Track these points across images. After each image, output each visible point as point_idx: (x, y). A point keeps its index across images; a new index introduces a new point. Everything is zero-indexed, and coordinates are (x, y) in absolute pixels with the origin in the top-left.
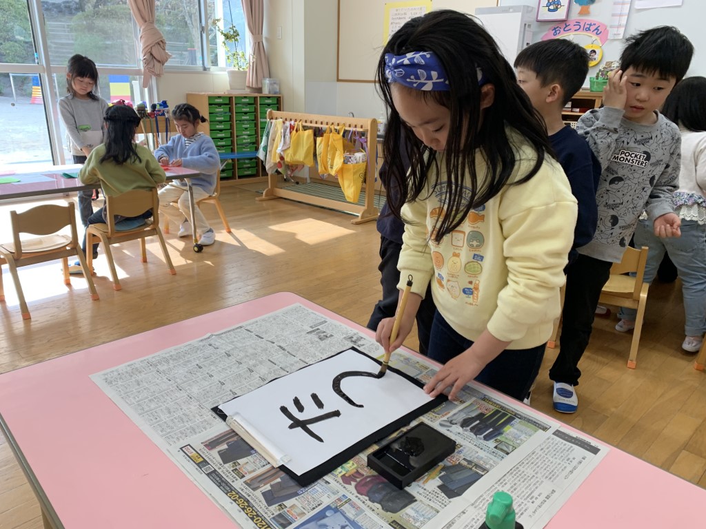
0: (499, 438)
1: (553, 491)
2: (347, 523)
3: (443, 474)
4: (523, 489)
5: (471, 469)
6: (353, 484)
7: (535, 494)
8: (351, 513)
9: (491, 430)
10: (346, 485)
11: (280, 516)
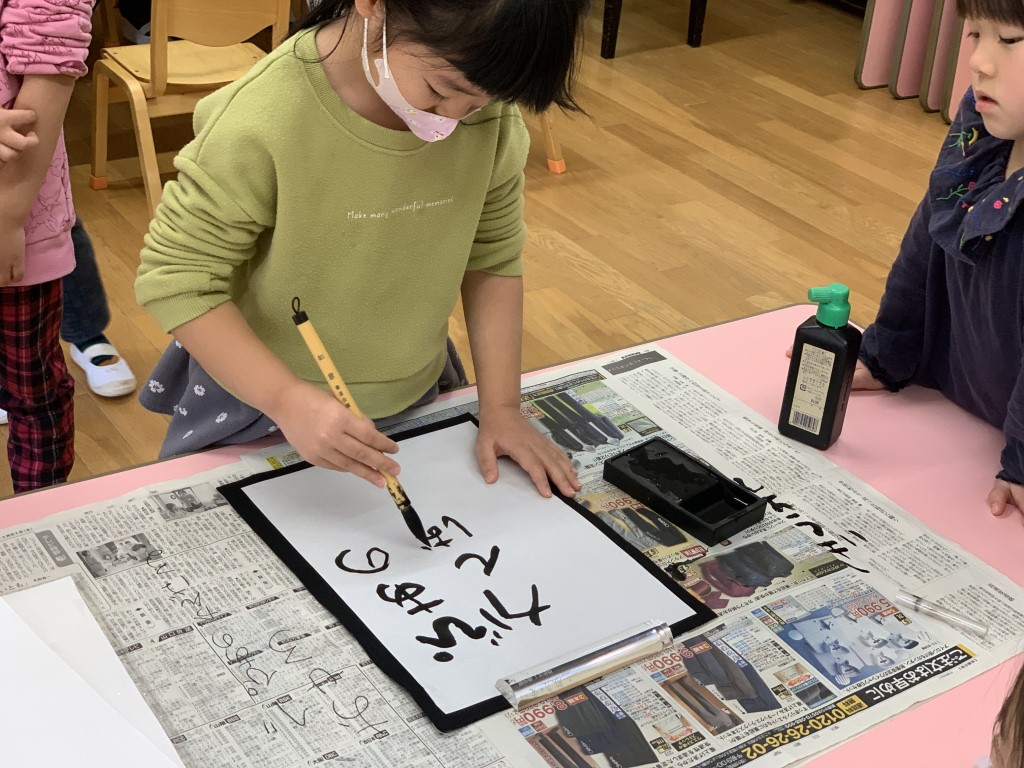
1: (745, 418)
9: (591, 423)
11: (800, 696)
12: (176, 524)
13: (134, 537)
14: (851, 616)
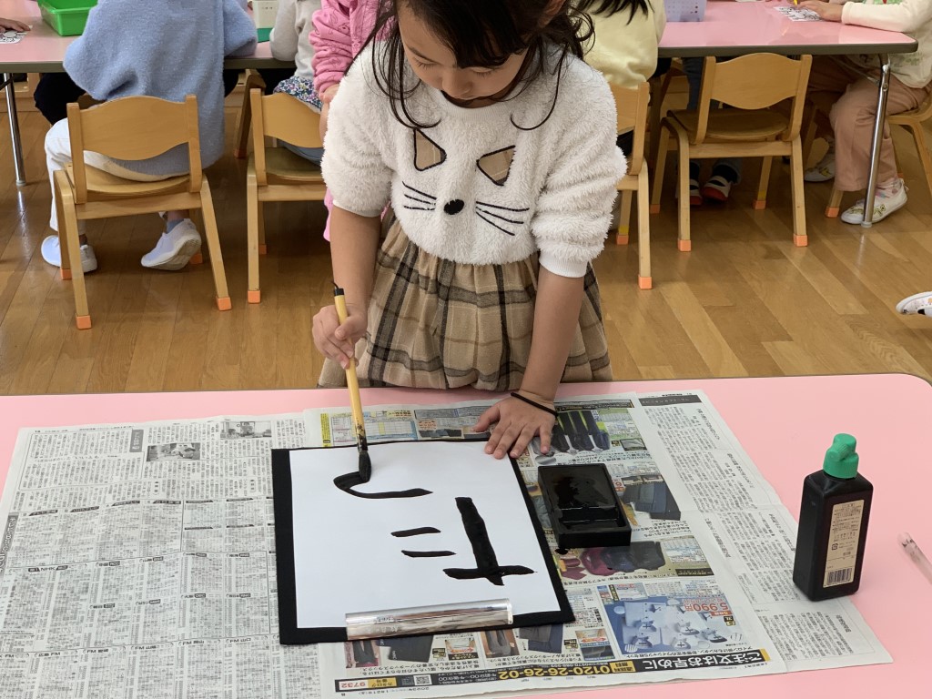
0: (611, 440)
1: (730, 455)
2: (649, 604)
3: (633, 505)
4: (708, 470)
5: (644, 483)
6: (585, 572)
7: (724, 468)
8: (635, 595)
9: (591, 437)
10: (583, 579)
11: (584, 650)
12: (226, 442)
13: (193, 444)
14: (683, 608)
